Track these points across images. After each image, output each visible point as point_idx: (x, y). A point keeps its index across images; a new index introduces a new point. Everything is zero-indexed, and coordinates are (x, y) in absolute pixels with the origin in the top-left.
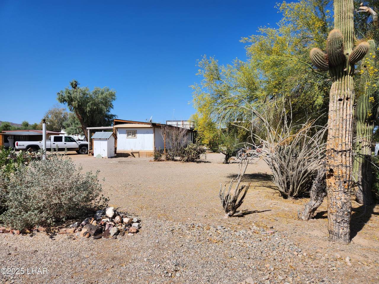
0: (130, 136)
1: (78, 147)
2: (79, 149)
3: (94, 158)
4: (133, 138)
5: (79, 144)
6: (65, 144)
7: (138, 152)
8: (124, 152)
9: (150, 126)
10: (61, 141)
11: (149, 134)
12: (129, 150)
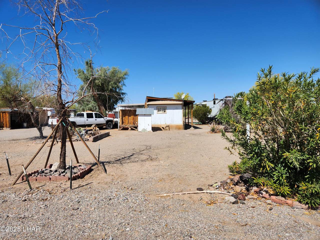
0: (161, 112)
1: (105, 123)
2: (106, 125)
3: (139, 132)
4: (163, 113)
5: (106, 120)
6: (96, 120)
7: (168, 126)
8: (155, 127)
9: (181, 103)
10: (93, 117)
11: (178, 109)
12: (160, 124)
